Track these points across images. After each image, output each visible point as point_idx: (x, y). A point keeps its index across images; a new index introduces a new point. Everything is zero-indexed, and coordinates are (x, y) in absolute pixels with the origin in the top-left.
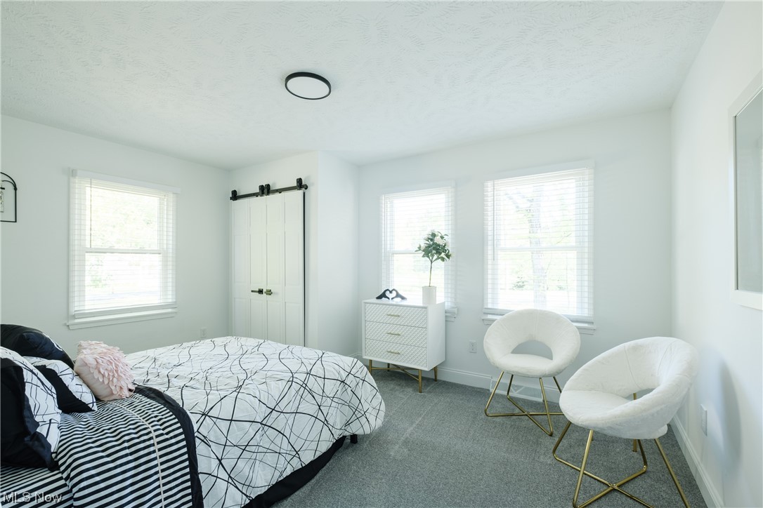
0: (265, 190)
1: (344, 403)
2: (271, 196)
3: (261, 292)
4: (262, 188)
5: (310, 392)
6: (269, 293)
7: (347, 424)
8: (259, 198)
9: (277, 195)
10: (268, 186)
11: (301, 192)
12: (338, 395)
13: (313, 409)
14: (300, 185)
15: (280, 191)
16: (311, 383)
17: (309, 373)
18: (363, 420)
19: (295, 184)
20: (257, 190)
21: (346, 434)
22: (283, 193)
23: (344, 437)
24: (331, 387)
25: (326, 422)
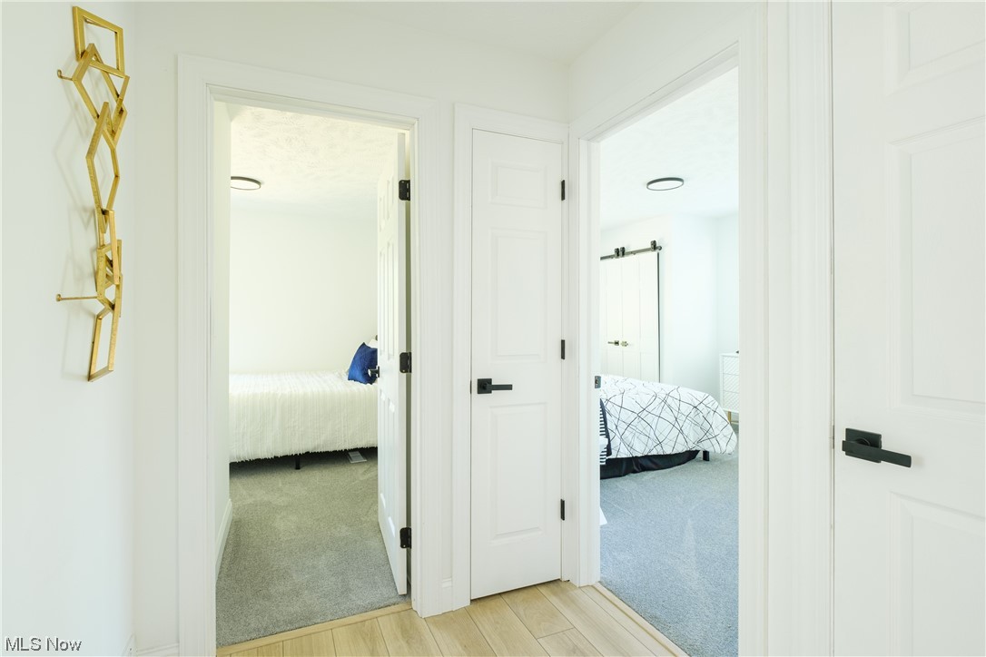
0: (621, 252)
1: (697, 424)
2: (626, 258)
3: (617, 343)
4: (617, 251)
5: (669, 406)
6: (625, 344)
7: (700, 441)
8: (615, 260)
9: (632, 256)
10: (623, 248)
11: (655, 253)
12: (691, 415)
13: (672, 420)
14: (654, 246)
15: (634, 253)
16: (669, 401)
17: (668, 395)
18: (714, 441)
19: (649, 246)
20: (613, 253)
21: (698, 448)
22: (637, 255)
23: (697, 452)
24: (685, 409)
25: (681, 431)
